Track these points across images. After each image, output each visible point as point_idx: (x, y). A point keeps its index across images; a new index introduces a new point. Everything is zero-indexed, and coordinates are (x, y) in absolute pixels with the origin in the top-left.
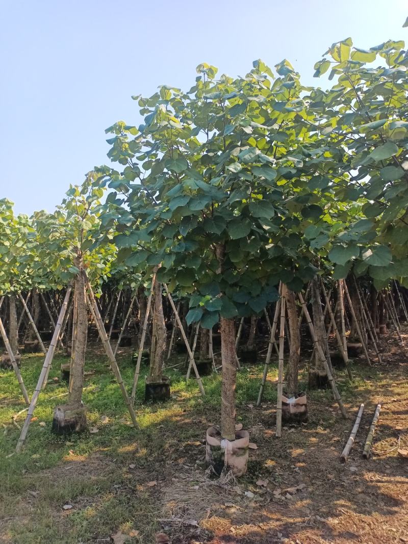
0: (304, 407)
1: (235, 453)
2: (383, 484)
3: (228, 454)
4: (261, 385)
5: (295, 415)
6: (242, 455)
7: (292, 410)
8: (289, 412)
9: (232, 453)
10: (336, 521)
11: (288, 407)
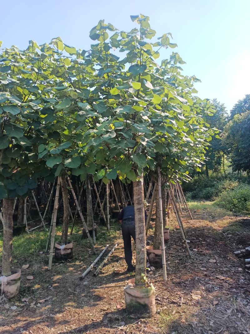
0: (70, 250)
1: (9, 283)
2: (98, 289)
3: (3, 284)
4: (48, 239)
5: (64, 255)
6: (14, 284)
7: (63, 253)
8: (60, 254)
9: (6, 283)
10: (61, 315)
11: (60, 251)
